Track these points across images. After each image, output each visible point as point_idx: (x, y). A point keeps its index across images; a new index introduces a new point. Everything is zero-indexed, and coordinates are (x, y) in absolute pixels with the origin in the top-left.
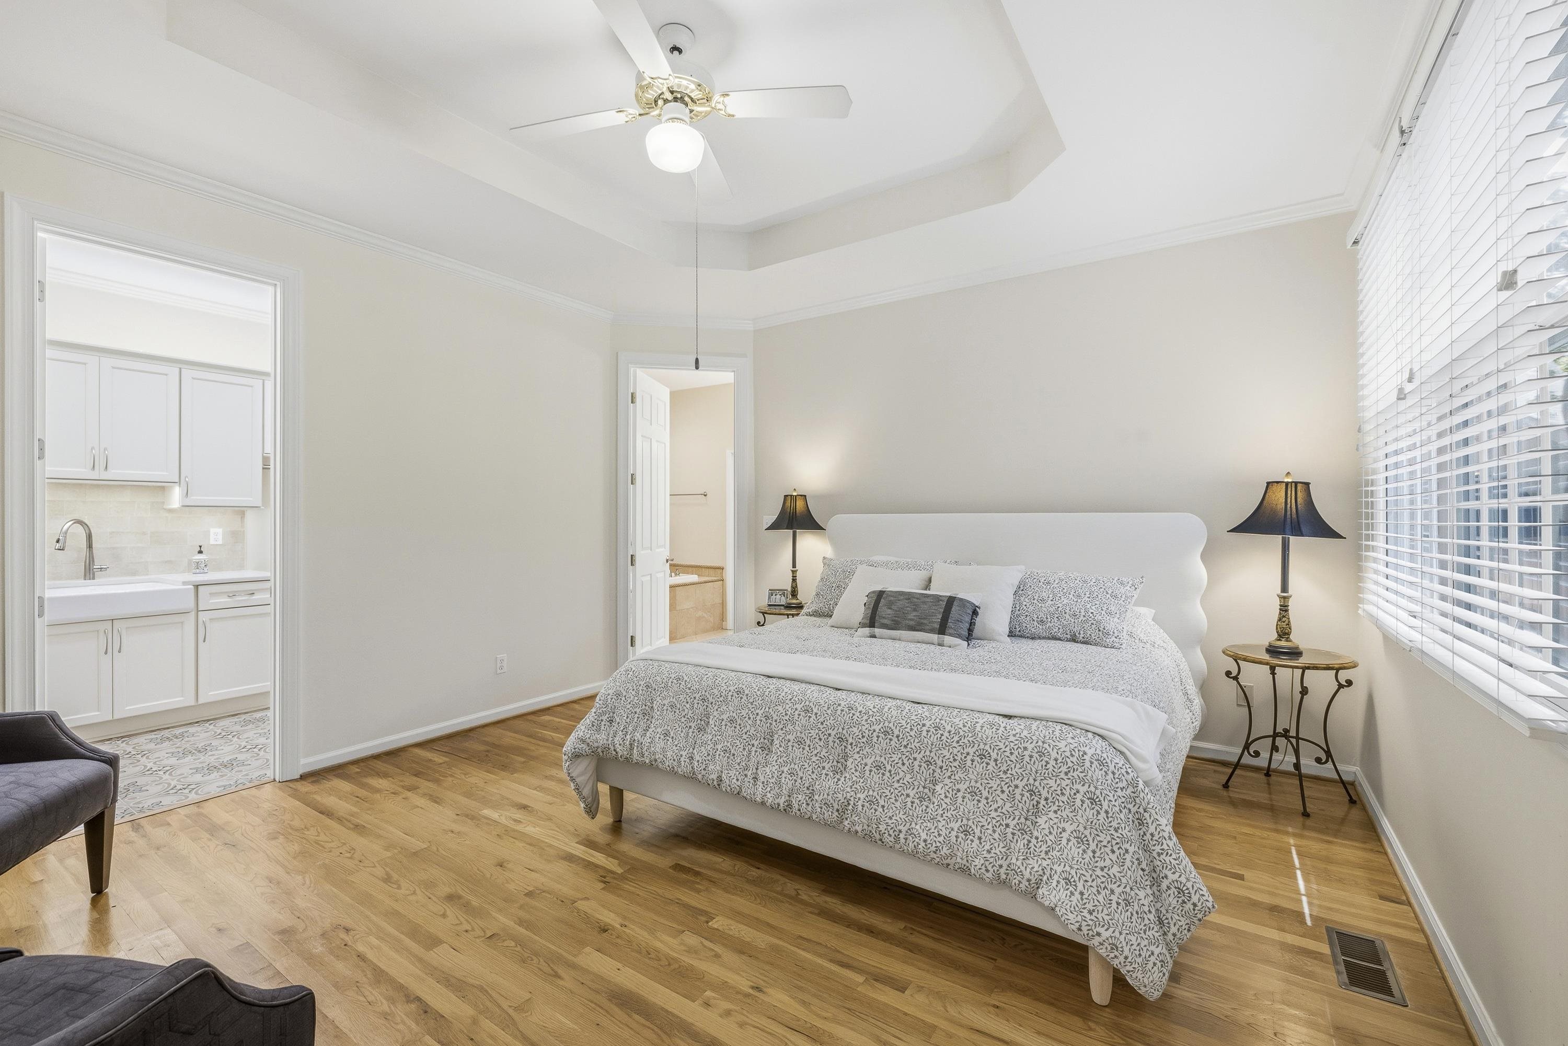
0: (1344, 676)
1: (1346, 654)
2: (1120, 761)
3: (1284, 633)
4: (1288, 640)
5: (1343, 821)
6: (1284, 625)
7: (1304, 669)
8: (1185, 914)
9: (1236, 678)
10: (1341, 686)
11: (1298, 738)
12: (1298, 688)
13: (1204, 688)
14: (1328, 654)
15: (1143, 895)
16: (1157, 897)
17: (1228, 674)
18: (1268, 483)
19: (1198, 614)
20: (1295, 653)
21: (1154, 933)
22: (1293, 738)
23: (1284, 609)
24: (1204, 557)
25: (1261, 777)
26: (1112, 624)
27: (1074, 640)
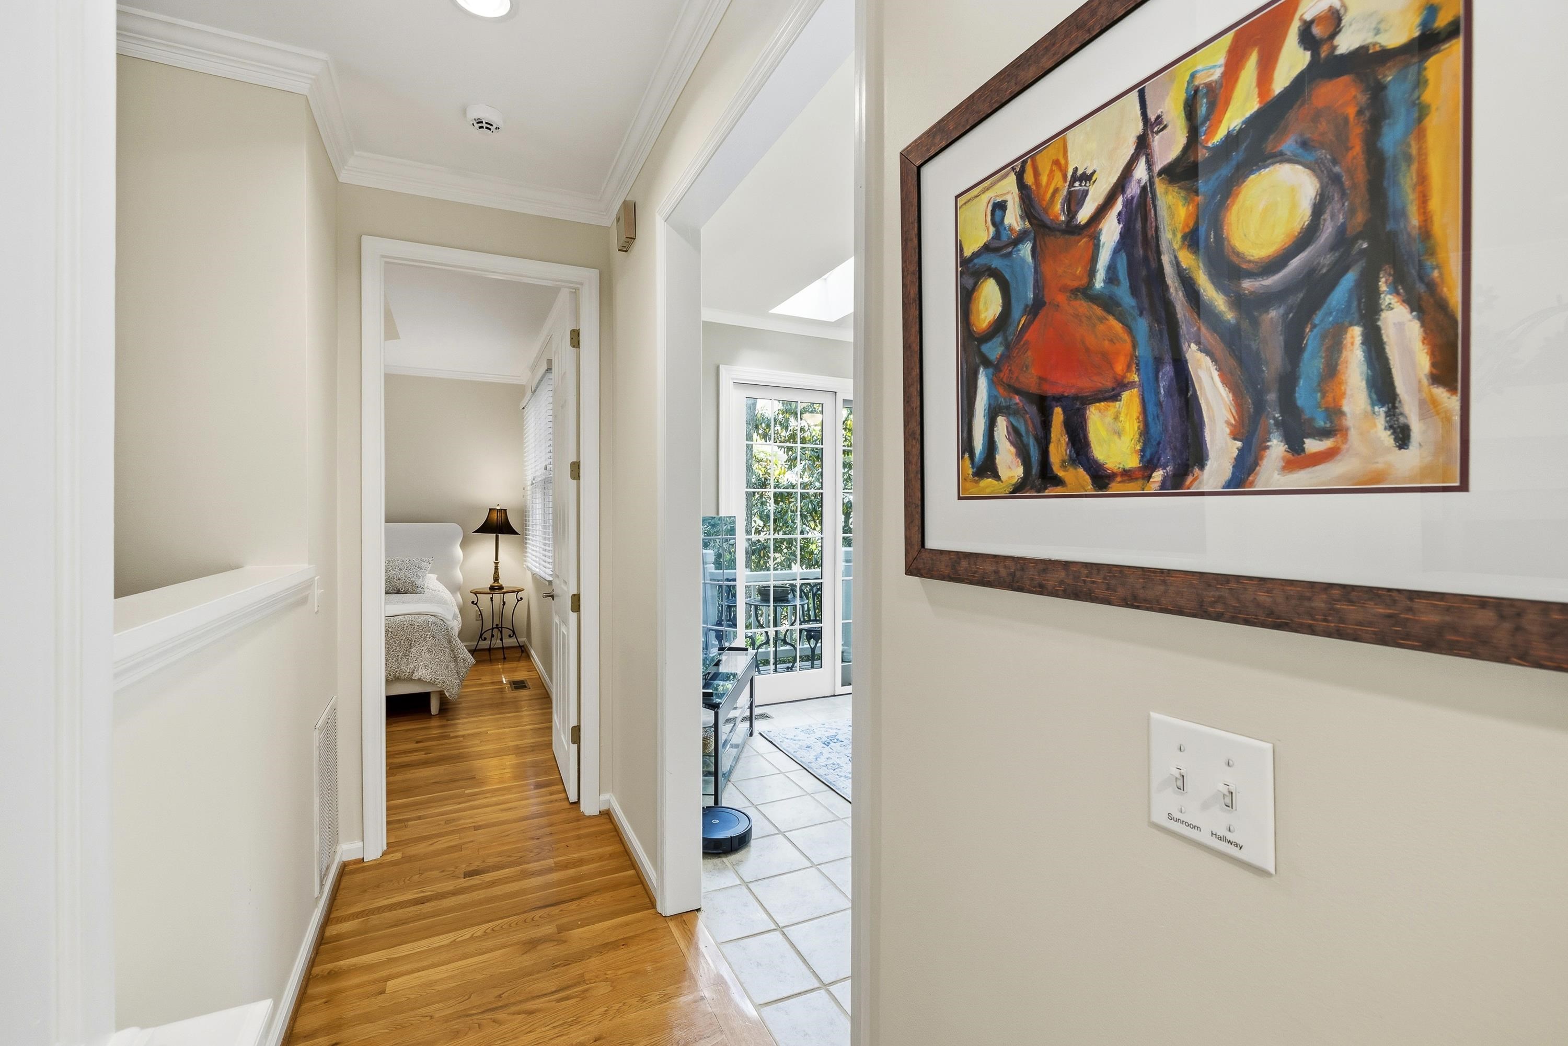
0: (520, 595)
1: (518, 586)
2: (442, 622)
3: (496, 579)
4: (498, 583)
5: (520, 657)
6: (496, 576)
7: (504, 593)
8: (466, 667)
9: (476, 604)
10: (518, 601)
11: (502, 628)
12: (502, 603)
13: (461, 610)
14: (514, 587)
15: (452, 665)
16: (457, 665)
17: (473, 602)
18: (490, 509)
19: (459, 575)
20: (501, 588)
21: (456, 676)
22: (500, 628)
23: (496, 568)
24: (461, 546)
25: (487, 653)
26: (419, 582)
27: (398, 592)
